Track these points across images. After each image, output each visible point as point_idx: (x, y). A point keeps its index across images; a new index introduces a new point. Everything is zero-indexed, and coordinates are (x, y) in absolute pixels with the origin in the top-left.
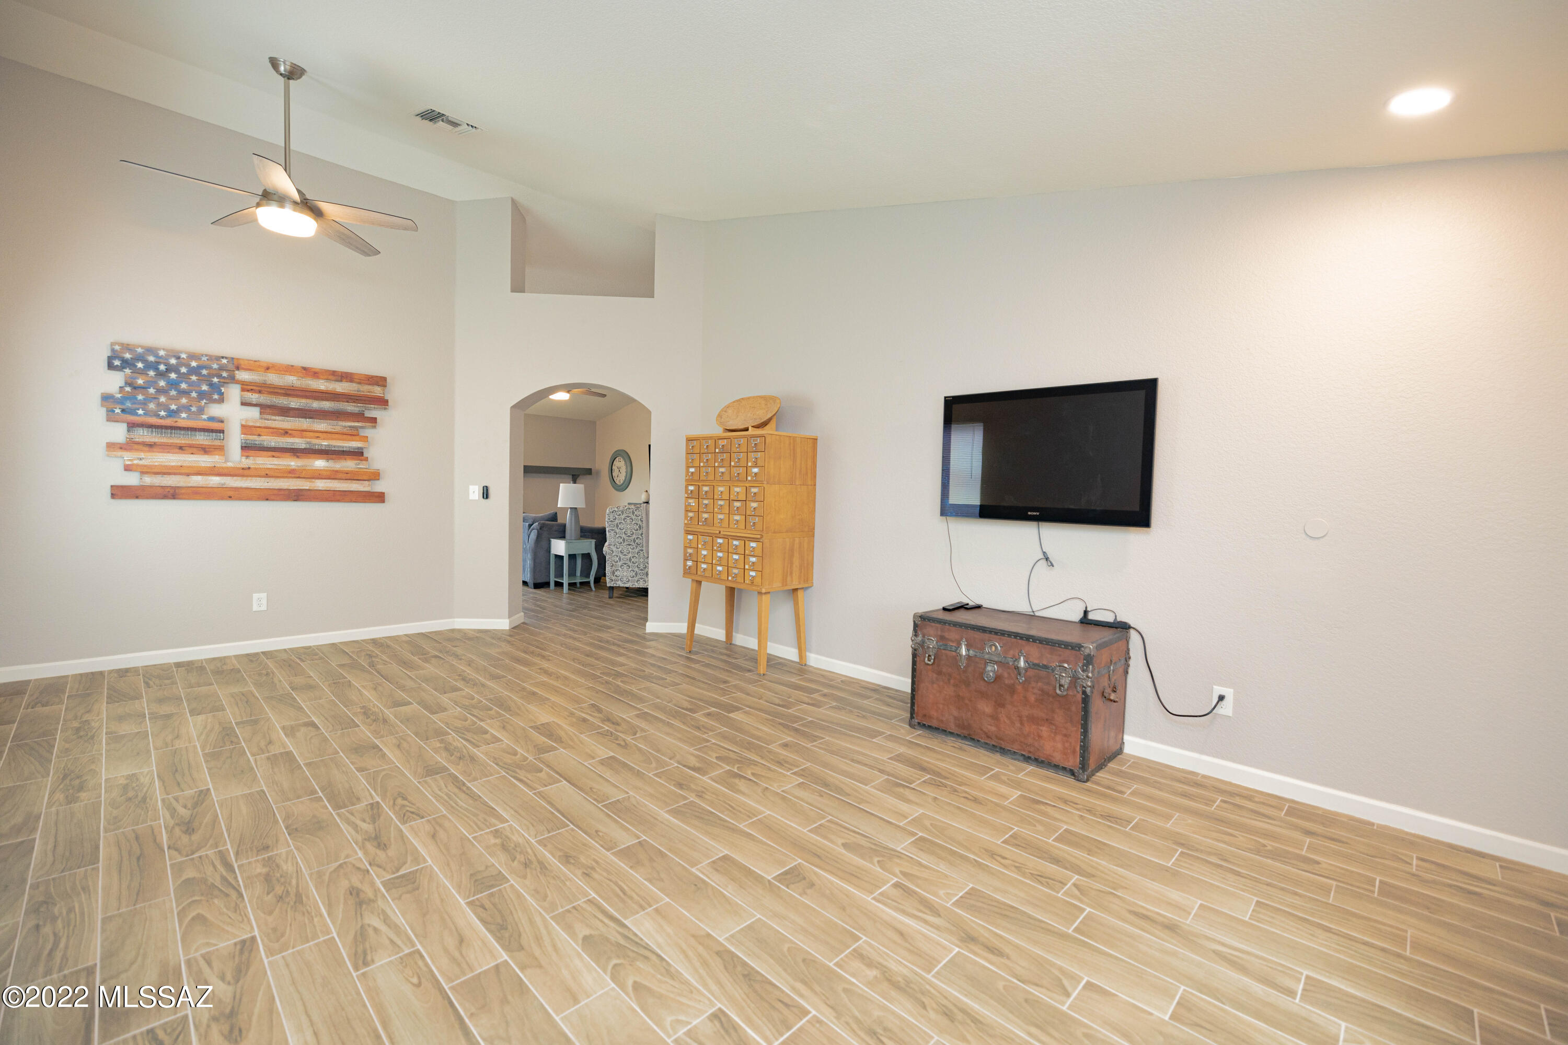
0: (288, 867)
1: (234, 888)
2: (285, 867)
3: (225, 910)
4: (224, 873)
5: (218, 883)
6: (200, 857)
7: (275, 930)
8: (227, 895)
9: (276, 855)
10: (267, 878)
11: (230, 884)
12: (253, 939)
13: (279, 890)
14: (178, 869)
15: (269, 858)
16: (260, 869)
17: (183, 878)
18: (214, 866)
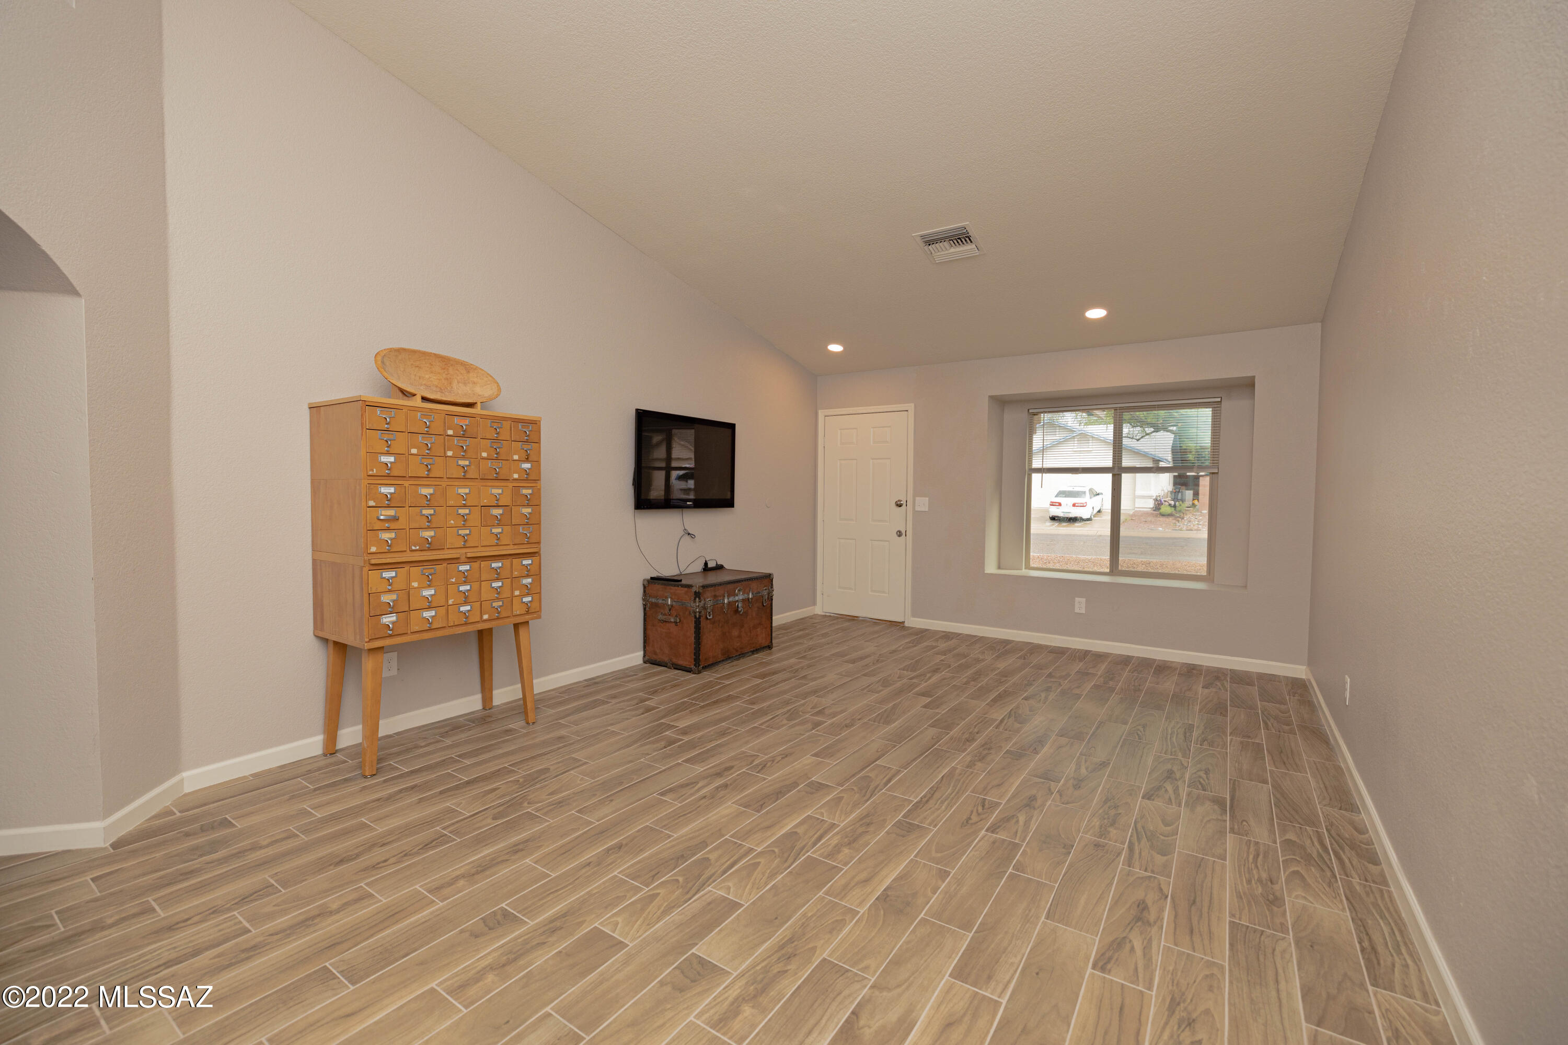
0: (1096, 822)
1: (1136, 830)
2: (1098, 823)
3: (1149, 820)
4: (1137, 844)
5: (1144, 840)
6: (1146, 870)
7: (1131, 795)
8: (1143, 828)
9: (1095, 836)
10: (1113, 823)
11: (1137, 833)
12: (1143, 798)
13: (1112, 812)
14: (1165, 870)
15: (1100, 837)
16: (1113, 832)
17: (1165, 858)
18: (1140, 853)
